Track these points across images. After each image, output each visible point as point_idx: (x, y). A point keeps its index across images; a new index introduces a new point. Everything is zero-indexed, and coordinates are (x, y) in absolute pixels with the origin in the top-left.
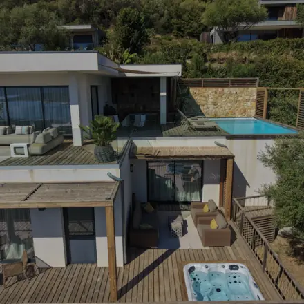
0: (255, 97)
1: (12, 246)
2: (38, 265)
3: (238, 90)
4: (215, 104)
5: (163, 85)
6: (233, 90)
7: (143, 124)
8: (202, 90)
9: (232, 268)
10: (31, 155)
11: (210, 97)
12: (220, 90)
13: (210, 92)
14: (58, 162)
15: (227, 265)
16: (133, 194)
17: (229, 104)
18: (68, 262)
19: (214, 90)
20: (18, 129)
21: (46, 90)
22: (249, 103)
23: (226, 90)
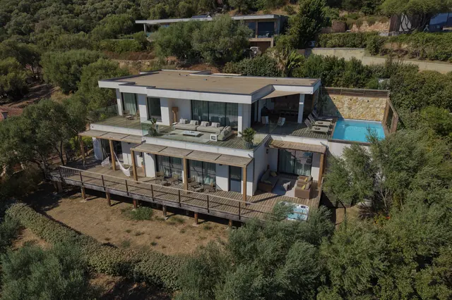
0: (384, 106)
1: (207, 179)
2: (217, 188)
3: (370, 99)
4: (350, 108)
5: (302, 98)
6: (366, 99)
7: (283, 124)
8: (340, 96)
9: (302, 207)
10: (218, 140)
11: (346, 103)
12: (355, 98)
13: (346, 99)
14: (228, 146)
15: (300, 205)
16: (268, 166)
17: (361, 110)
18: (229, 190)
19: (350, 97)
20: (213, 124)
21: (228, 105)
22: (378, 110)
23: (360, 98)
